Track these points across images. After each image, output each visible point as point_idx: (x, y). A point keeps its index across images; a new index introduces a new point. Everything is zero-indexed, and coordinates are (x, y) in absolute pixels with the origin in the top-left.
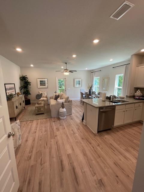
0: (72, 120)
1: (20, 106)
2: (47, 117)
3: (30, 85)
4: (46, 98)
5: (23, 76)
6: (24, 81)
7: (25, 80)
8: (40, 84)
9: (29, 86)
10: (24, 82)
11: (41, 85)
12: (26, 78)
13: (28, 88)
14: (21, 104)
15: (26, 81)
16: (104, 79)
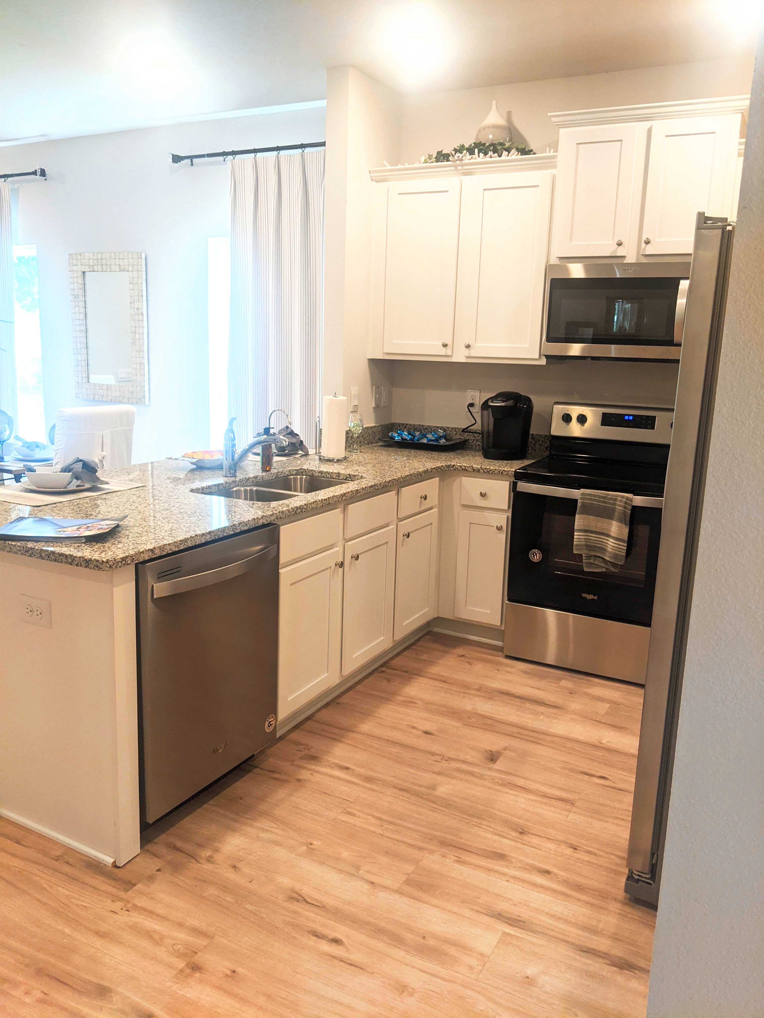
16: (86, 269)
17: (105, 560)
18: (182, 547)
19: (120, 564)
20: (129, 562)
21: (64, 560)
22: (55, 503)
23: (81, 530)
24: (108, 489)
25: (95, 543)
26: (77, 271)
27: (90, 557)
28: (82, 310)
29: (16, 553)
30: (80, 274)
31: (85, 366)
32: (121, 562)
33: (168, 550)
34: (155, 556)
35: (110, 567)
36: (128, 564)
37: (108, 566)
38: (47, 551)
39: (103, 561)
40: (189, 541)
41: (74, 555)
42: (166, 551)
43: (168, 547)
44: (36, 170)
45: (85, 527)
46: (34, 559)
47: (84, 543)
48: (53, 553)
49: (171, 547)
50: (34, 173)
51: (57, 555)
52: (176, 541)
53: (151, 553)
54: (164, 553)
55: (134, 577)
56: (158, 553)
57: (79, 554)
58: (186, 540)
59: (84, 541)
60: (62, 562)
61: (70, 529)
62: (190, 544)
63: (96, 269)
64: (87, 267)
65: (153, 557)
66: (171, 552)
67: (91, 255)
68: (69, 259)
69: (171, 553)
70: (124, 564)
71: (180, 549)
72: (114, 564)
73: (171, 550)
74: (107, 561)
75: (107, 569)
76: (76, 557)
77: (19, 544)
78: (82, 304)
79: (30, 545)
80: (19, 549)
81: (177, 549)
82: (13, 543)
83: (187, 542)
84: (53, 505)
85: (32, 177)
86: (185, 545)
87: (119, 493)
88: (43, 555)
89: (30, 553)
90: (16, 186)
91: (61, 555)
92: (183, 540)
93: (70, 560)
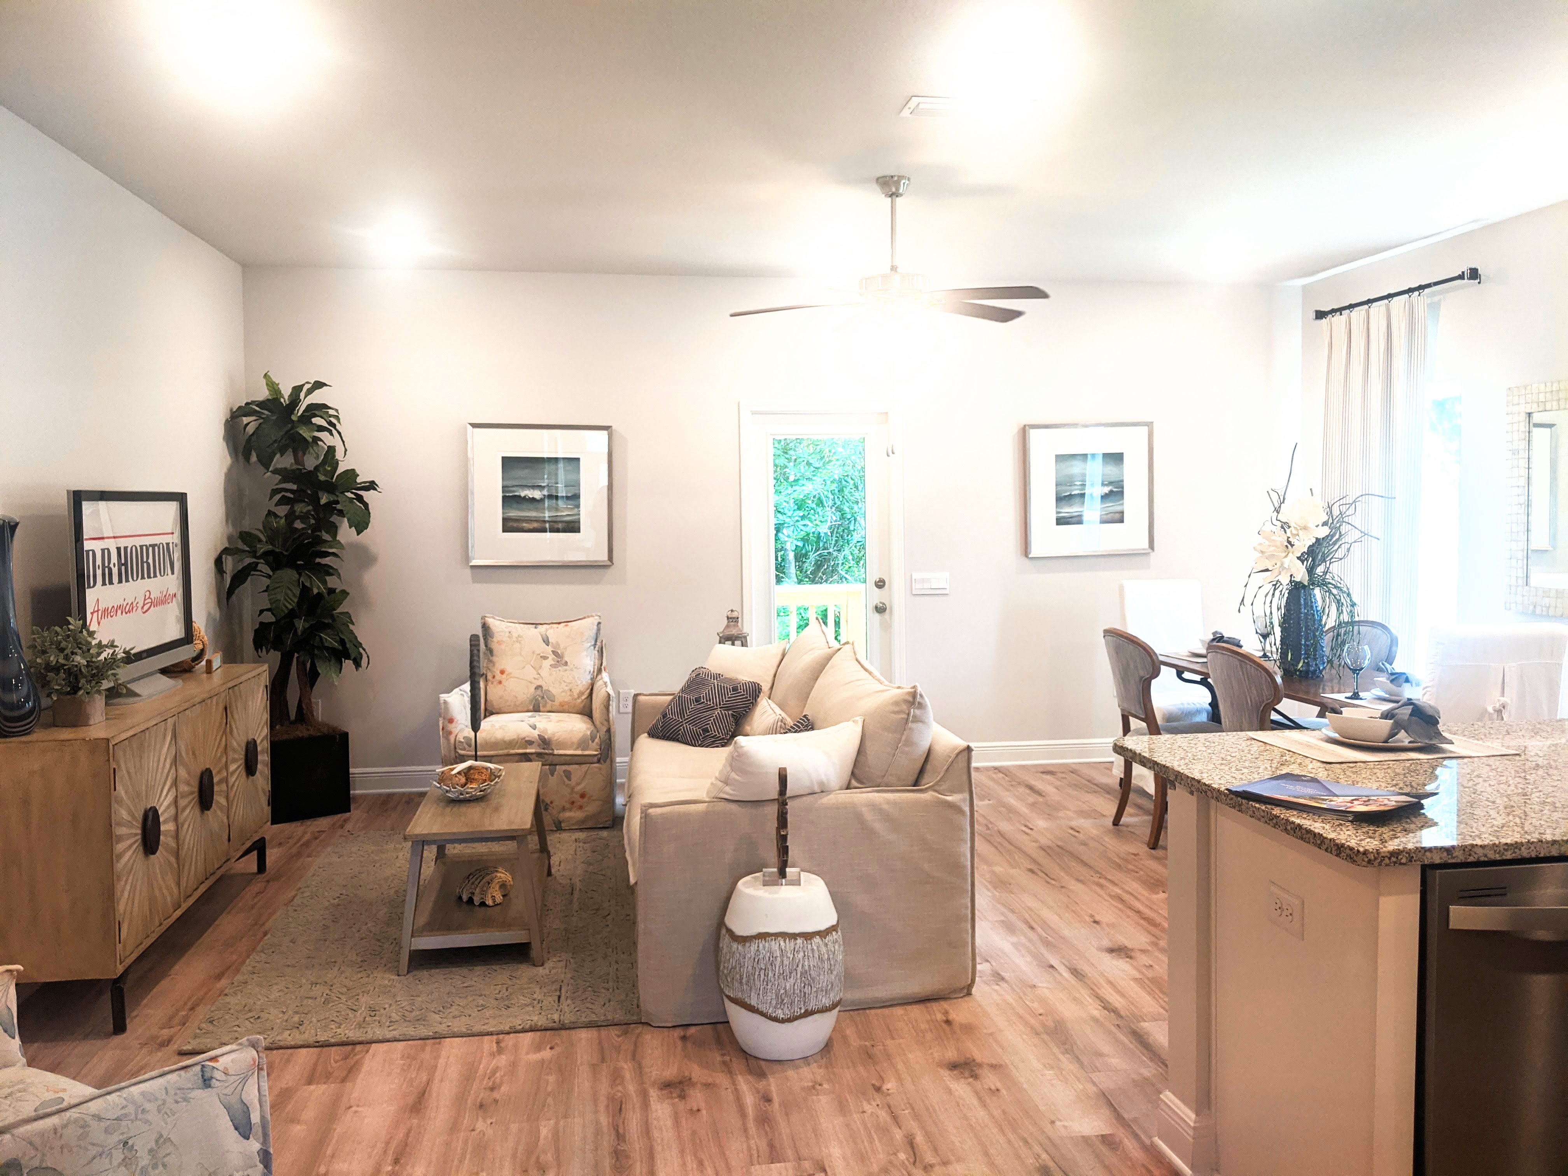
0: (961, 1088)
1: (190, 813)
2: (568, 1012)
3: (361, 524)
4: (587, 712)
5: (273, 387)
6: (285, 461)
7: (300, 445)
8: (509, 500)
9: (346, 533)
10: (286, 475)
11: (509, 526)
12: (306, 419)
13: (328, 571)
14: (219, 799)
15: (310, 462)
16: (1533, 408)
17: (1361, 849)
18: (1509, 856)
19: (1387, 861)
20: (1404, 861)
21: (1312, 840)
22: (1356, 762)
23: (1356, 802)
24: (1451, 752)
25: (1365, 825)
26: (1519, 413)
27: (1343, 842)
28: (1524, 472)
29: (1259, 820)
30: (1523, 417)
31: (1523, 560)
32: (1390, 859)
33: (1479, 855)
34: (1454, 861)
35: (1369, 862)
36: (1401, 864)
37: (1366, 860)
38: (1293, 823)
39: (1358, 851)
40: (1523, 848)
41: (1325, 835)
42: (1476, 856)
43: (1480, 851)
44: (1463, 273)
45: (1366, 799)
46: (1278, 831)
47: (1352, 822)
48: (1300, 826)
49: (1486, 851)
50: (1461, 277)
51: (1304, 831)
52: (1497, 842)
53: (1445, 854)
54: (1471, 859)
55: (1419, 888)
56: (1460, 857)
57: (1332, 835)
58: (1517, 846)
59: (1350, 819)
60: (1309, 843)
61: (1341, 799)
62: (1525, 853)
63: (1548, 407)
64: (1535, 406)
65: (1450, 861)
66: (1486, 859)
67: (1543, 386)
68: (1508, 396)
69: (1484, 862)
70: (1395, 863)
71: (1504, 857)
72: (1375, 859)
73: (1486, 856)
74: (1365, 853)
75: (1364, 864)
76: (1326, 838)
77: (1263, 808)
78: (1523, 463)
79: (1276, 811)
80: (1262, 814)
81: (1498, 857)
82: (1257, 805)
83: (1520, 849)
84: (1351, 765)
85: (1459, 282)
86: (1515, 852)
87: (1466, 760)
88: (1289, 828)
89: (1274, 822)
90: (1436, 299)
91: (1309, 831)
92: (1512, 845)
93: (1317, 840)
